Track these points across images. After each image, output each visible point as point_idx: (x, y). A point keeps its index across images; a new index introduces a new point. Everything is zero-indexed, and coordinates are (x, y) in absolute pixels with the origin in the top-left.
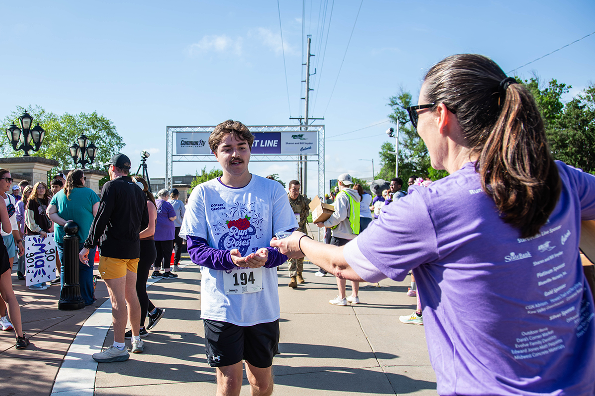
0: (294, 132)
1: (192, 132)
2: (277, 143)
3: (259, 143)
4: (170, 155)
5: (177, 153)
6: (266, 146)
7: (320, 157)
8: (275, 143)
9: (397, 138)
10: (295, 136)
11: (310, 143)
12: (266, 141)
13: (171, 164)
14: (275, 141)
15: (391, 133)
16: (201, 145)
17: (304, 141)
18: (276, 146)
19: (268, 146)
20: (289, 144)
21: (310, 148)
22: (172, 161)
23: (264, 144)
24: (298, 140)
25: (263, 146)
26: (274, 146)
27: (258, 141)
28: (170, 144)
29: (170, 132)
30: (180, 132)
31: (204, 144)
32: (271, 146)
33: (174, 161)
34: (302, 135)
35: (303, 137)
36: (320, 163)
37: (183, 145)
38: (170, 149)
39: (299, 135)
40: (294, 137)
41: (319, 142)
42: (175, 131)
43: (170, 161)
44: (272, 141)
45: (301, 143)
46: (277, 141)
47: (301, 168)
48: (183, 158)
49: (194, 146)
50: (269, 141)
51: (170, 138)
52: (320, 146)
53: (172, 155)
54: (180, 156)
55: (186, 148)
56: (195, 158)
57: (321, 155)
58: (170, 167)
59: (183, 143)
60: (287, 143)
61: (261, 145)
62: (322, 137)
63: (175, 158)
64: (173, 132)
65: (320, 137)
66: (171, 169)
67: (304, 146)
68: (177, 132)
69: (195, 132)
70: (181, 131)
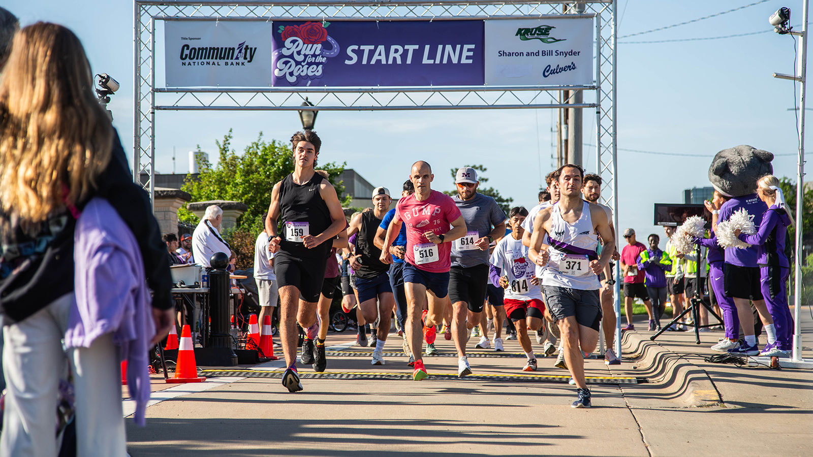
0: (525, 18)
1: (214, 19)
2: (471, 54)
3: (418, 54)
4: (146, 89)
5: (167, 83)
6: (438, 61)
7: (602, 95)
8: (465, 53)
9: (804, 35)
10: (528, 31)
11: (572, 53)
12: (440, 47)
13: (150, 117)
14: (466, 47)
15: (783, 24)
16: (241, 60)
17: (553, 47)
18: (470, 61)
19: (445, 61)
20: (510, 54)
21: (572, 67)
22: (155, 108)
23: (432, 56)
24: (535, 44)
25: (431, 62)
26: (464, 61)
27: (417, 47)
28: (145, 54)
29: (146, 20)
30: (177, 19)
31: (251, 57)
32: (455, 60)
33: (159, 108)
34: (549, 28)
35: (552, 33)
36: (602, 114)
37: (187, 61)
38: (146, 72)
39: (539, 29)
40: (524, 33)
41: (599, 48)
42: (162, 15)
43: (146, 107)
44: (458, 47)
45: (544, 53)
46: (473, 46)
47: (566, 141)
48: (189, 100)
49: (222, 62)
50: (449, 48)
51: (146, 38)
52: (603, 60)
53: (155, 90)
54: (177, 91)
55: (199, 68)
56: (224, 100)
57: (606, 87)
58: (145, 125)
59: (187, 52)
60: (502, 54)
61: (425, 61)
62: (607, 32)
63: (163, 99)
64: (155, 18)
65: (602, 33)
66: (150, 132)
67: (554, 61)
68: (168, 19)
69: (222, 19)
70: (180, 15)
